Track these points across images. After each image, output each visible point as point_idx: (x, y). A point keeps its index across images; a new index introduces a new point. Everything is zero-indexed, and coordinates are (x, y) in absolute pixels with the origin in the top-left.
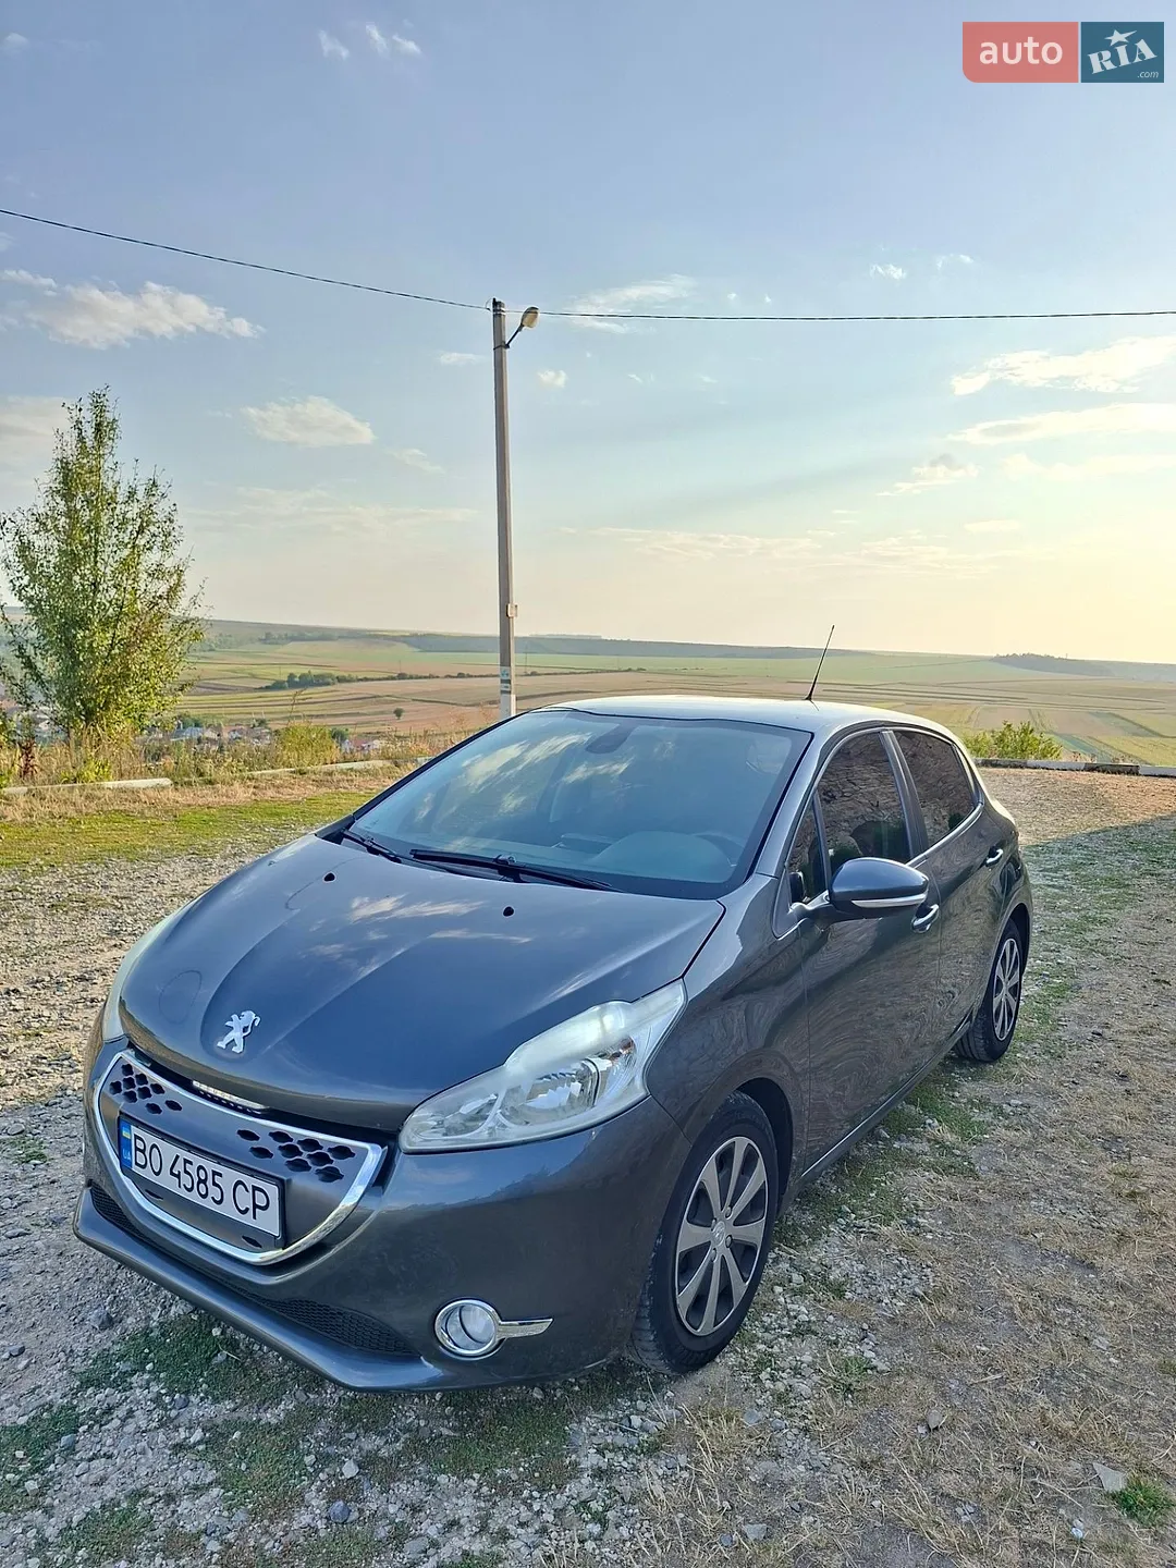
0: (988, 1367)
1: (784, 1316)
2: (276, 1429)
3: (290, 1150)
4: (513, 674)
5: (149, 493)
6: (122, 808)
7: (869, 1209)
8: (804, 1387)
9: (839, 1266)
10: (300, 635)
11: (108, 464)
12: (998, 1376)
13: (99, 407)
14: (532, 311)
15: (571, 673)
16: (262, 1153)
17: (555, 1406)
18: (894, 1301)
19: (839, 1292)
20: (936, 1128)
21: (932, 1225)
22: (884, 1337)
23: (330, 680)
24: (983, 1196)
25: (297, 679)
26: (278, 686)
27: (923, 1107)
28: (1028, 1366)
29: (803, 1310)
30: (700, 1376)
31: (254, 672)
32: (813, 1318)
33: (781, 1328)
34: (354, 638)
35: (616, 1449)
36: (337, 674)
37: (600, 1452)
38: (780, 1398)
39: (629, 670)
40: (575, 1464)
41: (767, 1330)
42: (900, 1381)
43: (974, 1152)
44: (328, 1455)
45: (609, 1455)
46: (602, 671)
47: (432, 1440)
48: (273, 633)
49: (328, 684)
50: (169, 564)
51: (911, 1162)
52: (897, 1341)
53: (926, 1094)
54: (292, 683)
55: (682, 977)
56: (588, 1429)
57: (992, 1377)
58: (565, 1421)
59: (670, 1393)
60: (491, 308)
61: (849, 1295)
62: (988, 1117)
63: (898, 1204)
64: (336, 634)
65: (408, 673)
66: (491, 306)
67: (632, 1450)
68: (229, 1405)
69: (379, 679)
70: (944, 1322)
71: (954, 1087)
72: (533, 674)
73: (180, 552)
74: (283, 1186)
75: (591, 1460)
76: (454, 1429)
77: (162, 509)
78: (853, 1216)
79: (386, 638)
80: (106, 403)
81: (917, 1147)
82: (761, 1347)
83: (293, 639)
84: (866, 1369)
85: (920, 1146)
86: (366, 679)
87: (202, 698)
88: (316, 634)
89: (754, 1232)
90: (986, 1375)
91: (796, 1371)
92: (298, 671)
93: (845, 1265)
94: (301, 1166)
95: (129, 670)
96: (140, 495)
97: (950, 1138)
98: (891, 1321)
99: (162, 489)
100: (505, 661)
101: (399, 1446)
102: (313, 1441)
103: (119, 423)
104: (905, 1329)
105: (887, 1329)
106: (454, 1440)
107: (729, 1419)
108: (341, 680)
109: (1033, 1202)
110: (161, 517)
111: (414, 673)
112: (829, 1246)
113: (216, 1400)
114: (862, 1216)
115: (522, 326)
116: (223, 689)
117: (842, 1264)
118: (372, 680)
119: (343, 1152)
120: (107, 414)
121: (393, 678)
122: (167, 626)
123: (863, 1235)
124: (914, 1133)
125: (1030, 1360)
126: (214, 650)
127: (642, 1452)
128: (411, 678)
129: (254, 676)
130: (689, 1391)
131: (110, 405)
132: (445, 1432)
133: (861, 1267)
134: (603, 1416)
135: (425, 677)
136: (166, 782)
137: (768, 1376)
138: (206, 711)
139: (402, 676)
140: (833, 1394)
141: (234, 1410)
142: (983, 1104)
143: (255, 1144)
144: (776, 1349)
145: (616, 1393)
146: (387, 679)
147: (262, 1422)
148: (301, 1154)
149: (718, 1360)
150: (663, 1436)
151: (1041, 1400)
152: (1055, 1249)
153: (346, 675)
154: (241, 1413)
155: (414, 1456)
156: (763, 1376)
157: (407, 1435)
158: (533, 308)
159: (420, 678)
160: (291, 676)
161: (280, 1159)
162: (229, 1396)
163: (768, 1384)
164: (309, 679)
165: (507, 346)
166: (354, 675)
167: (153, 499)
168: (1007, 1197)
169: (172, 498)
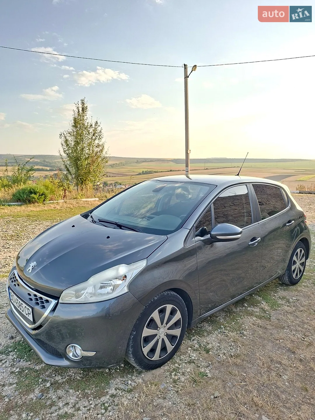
0: (244, 380)
1: (187, 357)
2: (37, 371)
3: (37, 299)
4: (189, 170)
5: (96, 125)
6: (84, 206)
7: (230, 327)
8: (183, 379)
9: (212, 343)
10: (145, 160)
11: (85, 118)
12: (245, 383)
13: (83, 103)
14: (195, 66)
15: (218, 168)
16: (31, 299)
17: (110, 374)
18: (223, 356)
19: (208, 351)
20: (264, 305)
21: (247, 334)
22: (214, 367)
23: (153, 172)
24: (269, 327)
25: (144, 172)
26: (140, 174)
27: (263, 298)
28: (256, 382)
29: (194, 355)
30: (154, 371)
31: (134, 171)
32: (196, 359)
33: (185, 360)
34: (158, 161)
35: (120, 389)
36: (154, 171)
37: (116, 389)
38: (175, 381)
39: (235, 167)
40: (107, 392)
41: (181, 360)
42: (212, 381)
43: (273, 313)
44: (46, 380)
45: (118, 391)
46: (227, 168)
47: (73, 379)
48: (138, 160)
49: (152, 173)
50: (101, 143)
51: (251, 314)
52: (218, 368)
53: (266, 294)
54: (143, 173)
55: (147, 258)
56: (116, 382)
57: (243, 383)
58: (111, 379)
59: (143, 375)
60: (184, 67)
61: (210, 353)
62: (283, 302)
63: (240, 327)
64: (155, 160)
65: (173, 170)
66: (183, 66)
67: (124, 390)
68: (29, 363)
69: (165, 172)
70: (235, 364)
71: (276, 292)
72: (207, 169)
73: (103, 140)
74: (33, 309)
75: (112, 391)
76: (81, 377)
77: (99, 129)
78: (224, 329)
79: (167, 160)
80: (84, 102)
81: (255, 310)
82: (177, 365)
83: (143, 162)
84: (204, 376)
85: (257, 310)
86: (162, 172)
87: (122, 177)
88: (149, 160)
89: (177, 332)
90: (241, 382)
91: (183, 374)
92: (145, 170)
93: (214, 343)
94: (37, 304)
95: (90, 171)
96: (93, 126)
97: (267, 308)
98: (219, 362)
99: (99, 124)
100: (187, 166)
101: (64, 380)
102: (44, 375)
103: (87, 107)
104: (222, 365)
105: (217, 364)
106: (79, 380)
107: (156, 385)
108: (155, 172)
109: (285, 330)
110: (98, 131)
111: (174, 170)
112: (212, 337)
113: (27, 361)
114: (227, 329)
115: (192, 71)
116: (126, 175)
117: (213, 343)
118: (163, 172)
119: (47, 301)
120: (85, 105)
121: (169, 171)
122: (100, 159)
123: (224, 335)
124: (257, 306)
125: (258, 380)
126: (124, 165)
127: (127, 391)
128: (173, 171)
129: (134, 172)
130: (148, 375)
131: (85, 102)
132: (78, 378)
133: (218, 345)
134: (122, 379)
135: (177, 171)
136: (97, 199)
137: (174, 374)
138: (122, 181)
139: (171, 171)
140: (190, 382)
141: (30, 364)
142: (283, 298)
143: (30, 297)
144: (181, 366)
145: (129, 373)
146: (167, 171)
147: (35, 369)
148: (38, 301)
149: (162, 367)
150: (134, 388)
151: (255, 393)
152: (284, 346)
153: (157, 171)
154: (31, 366)
155: (67, 383)
156: (173, 374)
157: (68, 377)
158: (195, 65)
159: (176, 171)
160: (143, 171)
161: (34, 301)
162: (30, 361)
163: (173, 377)
164: (147, 172)
165: (188, 77)
166: (159, 171)
167: (97, 127)
168: (276, 327)
169: (101, 126)
